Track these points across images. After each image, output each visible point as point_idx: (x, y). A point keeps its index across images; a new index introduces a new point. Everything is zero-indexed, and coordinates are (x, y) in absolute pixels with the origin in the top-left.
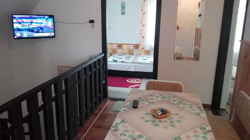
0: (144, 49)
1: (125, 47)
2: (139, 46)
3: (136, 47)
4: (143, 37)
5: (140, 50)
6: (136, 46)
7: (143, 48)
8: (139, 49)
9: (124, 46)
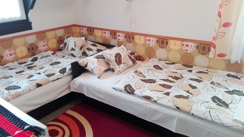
0: (226, 58)
1: (175, 44)
2: (212, 49)
3: (204, 48)
4: (226, 25)
5: (212, 58)
6: (202, 45)
7: (221, 55)
8: (211, 55)
9: (171, 43)
